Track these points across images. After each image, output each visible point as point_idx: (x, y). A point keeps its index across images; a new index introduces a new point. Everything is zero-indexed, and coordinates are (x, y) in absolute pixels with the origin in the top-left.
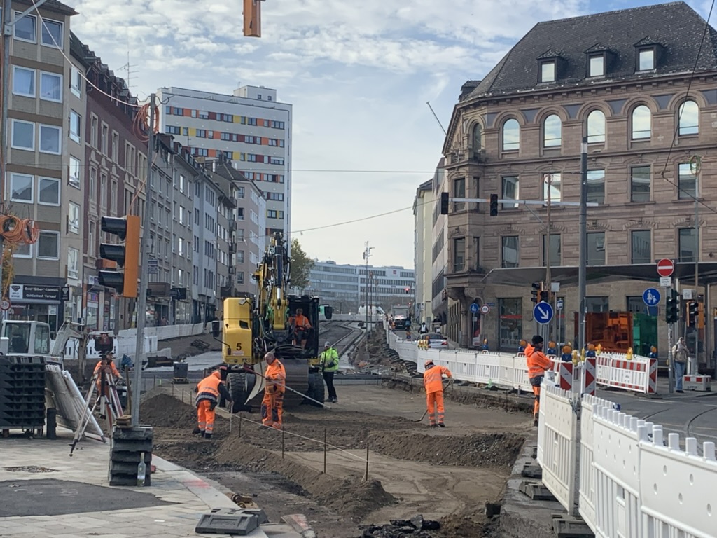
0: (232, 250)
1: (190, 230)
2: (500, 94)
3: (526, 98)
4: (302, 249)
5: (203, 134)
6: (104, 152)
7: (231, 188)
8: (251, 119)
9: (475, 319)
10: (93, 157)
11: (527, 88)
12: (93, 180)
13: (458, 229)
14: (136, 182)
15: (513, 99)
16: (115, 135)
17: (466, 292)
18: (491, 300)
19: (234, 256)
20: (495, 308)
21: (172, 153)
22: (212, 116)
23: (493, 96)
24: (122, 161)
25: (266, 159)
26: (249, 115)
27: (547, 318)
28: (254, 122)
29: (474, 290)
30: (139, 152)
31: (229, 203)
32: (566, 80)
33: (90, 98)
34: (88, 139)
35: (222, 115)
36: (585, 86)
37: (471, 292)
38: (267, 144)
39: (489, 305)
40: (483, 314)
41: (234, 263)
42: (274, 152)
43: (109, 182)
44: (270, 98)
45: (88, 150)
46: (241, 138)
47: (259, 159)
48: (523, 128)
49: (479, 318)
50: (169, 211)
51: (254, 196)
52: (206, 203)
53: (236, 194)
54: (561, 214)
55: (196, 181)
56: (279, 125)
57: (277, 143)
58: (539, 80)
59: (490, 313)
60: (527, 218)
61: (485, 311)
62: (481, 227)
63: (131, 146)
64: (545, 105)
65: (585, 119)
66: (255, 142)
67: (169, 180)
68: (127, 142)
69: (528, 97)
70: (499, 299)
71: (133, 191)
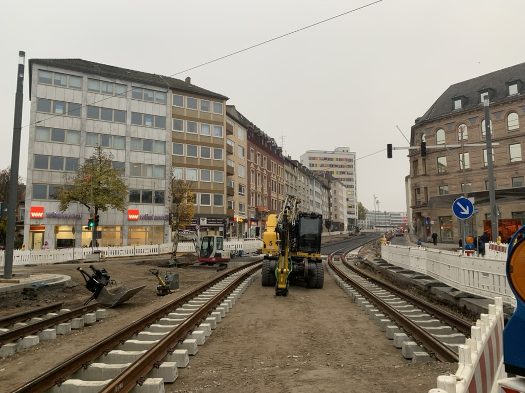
0: (330, 205)
1: (308, 197)
2: (433, 118)
3: (447, 118)
4: (363, 205)
5: (322, 166)
6: (259, 163)
7: (329, 182)
8: (340, 159)
9: (428, 228)
10: (252, 165)
11: (447, 113)
12: (252, 175)
13: (416, 185)
14: (277, 178)
15: (440, 120)
16: (265, 158)
17: (422, 215)
18: (435, 218)
19: (331, 208)
20: (438, 222)
21: (297, 167)
22: (325, 159)
23: (430, 119)
24: (269, 168)
25: (346, 173)
26: (339, 157)
27: (468, 213)
28: (341, 160)
29: (426, 213)
30: (279, 165)
31: (328, 189)
32: (468, 106)
33: (249, 142)
34: (249, 157)
35: (329, 158)
36: (479, 107)
37: (425, 214)
38: (346, 167)
39: (434, 220)
40: (432, 225)
41: (332, 211)
42: (349, 170)
43: (262, 177)
44: (347, 151)
45: (249, 163)
46: (336, 166)
47: (343, 173)
48: (446, 133)
49: (430, 227)
50: (296, 190)
51: (340, 186)
52: (315, 187)
53: (332, 185)
54: (471, 172)
55: (310, 179)
56: (350, 160)
57: (350, 167)
58: (453, 108)
59: (435, 224)
60: (452, 176)
61: (432, 224)
62: (428, 183)
63: (274, 163)
64: (457, 120)
65: (480, 124)
66: (342, 167)
67: (296, 178)
68: (272, 161)
69: (448, 118)
70: (440, 217)
71: (276, 181)
